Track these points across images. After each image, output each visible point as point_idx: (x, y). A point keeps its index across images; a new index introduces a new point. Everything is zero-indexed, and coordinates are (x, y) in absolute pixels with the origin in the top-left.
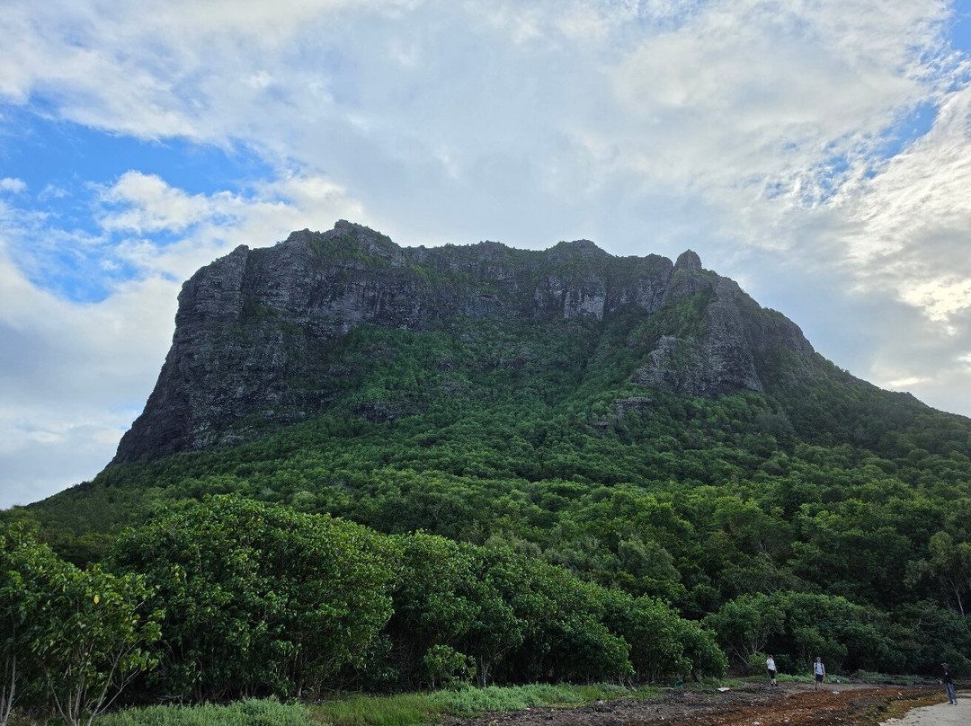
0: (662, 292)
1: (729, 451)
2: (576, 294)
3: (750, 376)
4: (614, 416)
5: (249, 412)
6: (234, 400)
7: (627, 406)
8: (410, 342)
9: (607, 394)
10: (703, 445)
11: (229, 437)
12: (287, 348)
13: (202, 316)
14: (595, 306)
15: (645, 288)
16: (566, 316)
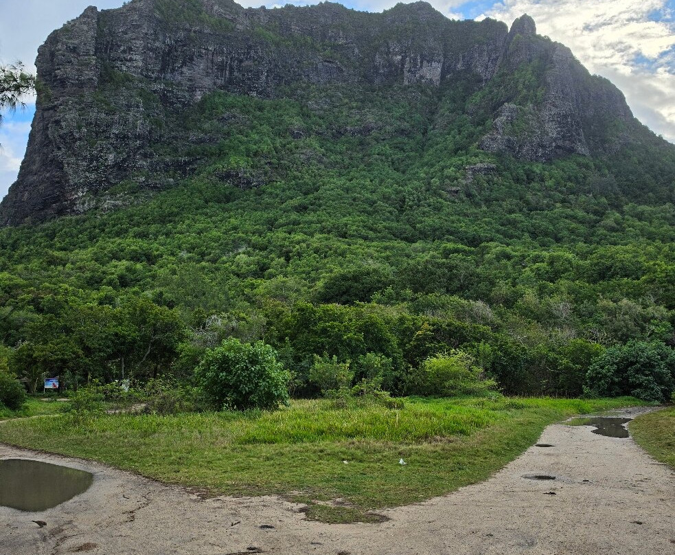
0: (497, 57)
1: (569, 211)
2: (415, 60)
3: (580, 141)
4: (464, 182)
5: (122, 179)
6: (106, 167)
7: (474, 171)
8: (261, 109)
9: (455, 160)
10: (544, 206)
11: (108, 203)
12: (148, 116)
13: (63, 82)
14: (432, 72)
15: (480, 55)
16: (406, 83)
